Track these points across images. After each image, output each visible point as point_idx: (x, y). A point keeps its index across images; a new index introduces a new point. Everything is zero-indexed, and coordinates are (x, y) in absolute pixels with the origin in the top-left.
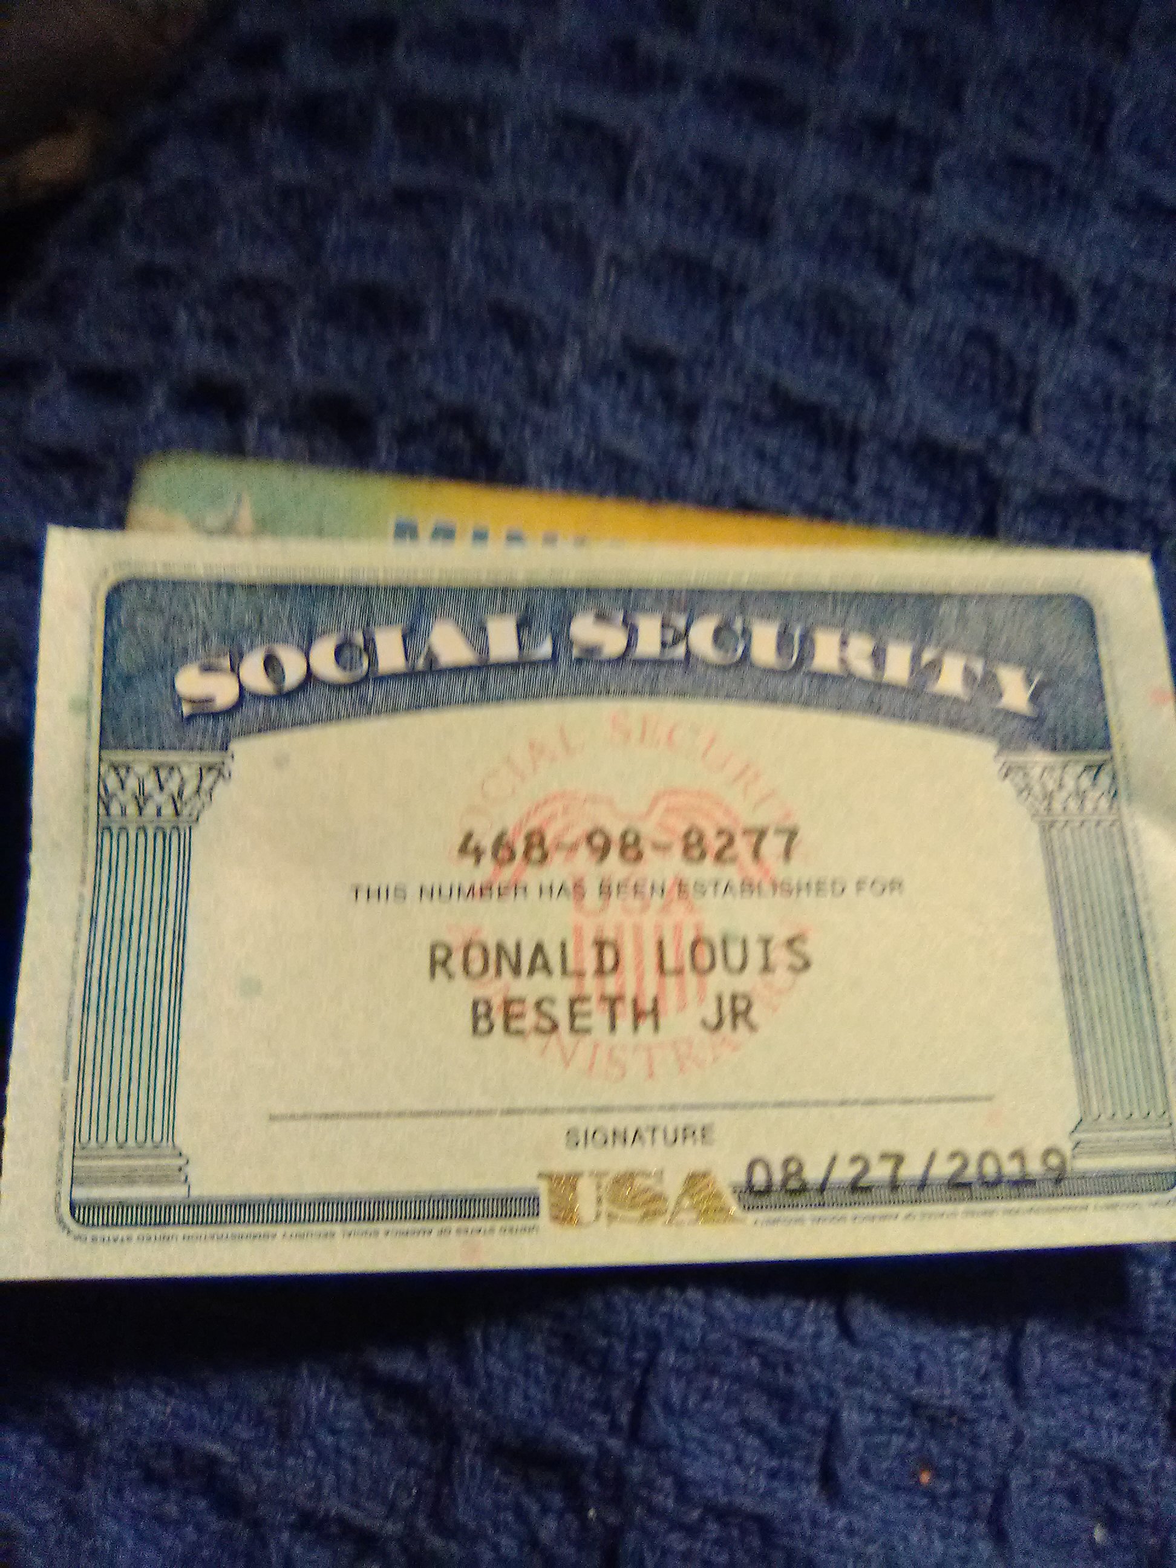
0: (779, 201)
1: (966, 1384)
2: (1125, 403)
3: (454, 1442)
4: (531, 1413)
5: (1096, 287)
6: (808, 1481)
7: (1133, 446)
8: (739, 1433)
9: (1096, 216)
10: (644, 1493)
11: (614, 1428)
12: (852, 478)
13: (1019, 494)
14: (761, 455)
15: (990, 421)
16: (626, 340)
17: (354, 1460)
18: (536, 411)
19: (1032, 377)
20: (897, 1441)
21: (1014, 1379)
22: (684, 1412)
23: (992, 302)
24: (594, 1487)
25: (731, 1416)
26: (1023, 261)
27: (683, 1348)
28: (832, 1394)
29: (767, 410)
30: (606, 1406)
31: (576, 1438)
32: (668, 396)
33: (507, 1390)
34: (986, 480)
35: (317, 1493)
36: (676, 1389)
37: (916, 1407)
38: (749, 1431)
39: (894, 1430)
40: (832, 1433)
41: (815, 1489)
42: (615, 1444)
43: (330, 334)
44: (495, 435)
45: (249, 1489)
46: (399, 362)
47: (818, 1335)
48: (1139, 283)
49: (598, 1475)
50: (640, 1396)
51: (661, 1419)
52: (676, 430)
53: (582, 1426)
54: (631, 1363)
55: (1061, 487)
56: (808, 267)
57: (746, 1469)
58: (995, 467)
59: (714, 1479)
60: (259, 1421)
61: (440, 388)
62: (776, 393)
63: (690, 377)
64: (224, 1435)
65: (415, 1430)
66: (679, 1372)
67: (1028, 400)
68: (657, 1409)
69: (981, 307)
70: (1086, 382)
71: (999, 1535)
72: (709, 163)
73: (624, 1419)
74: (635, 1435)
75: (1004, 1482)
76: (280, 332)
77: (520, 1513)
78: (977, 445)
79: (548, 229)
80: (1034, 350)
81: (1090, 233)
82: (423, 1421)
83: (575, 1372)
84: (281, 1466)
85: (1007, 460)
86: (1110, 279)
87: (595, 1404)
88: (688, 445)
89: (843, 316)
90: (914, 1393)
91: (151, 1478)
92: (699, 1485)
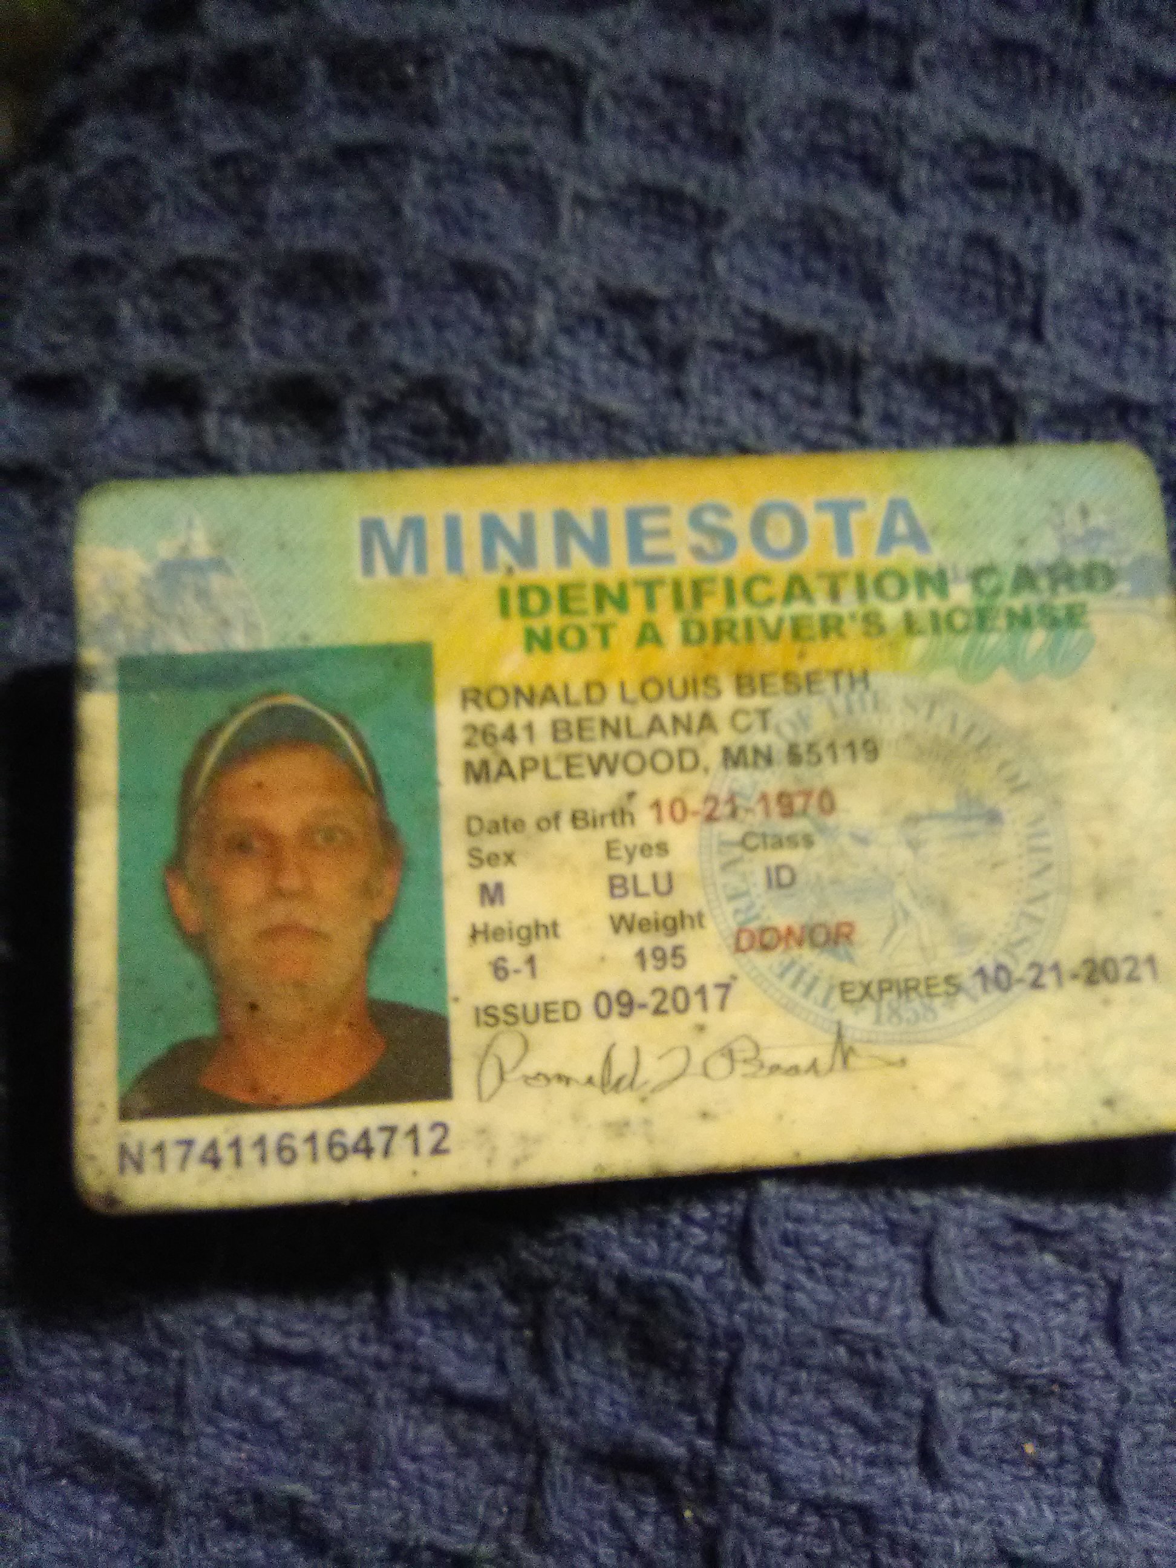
0: (752, 116)
1: (1066, 1348)
2: (1142, 299)
3: (543, 1454)
4: (618, 1417)
5: (1099, 174)
6: (906, 1464)
7: (1152, 343)
8: (831, 1423)
9: (1091, 98)
10: (739, 1490)
11: (702, 1428)
12: (856, 410)
13: (1037, 408)
14: (757, 395)
15: (999, 332)
16: (601, 287)
17: (440, 1485)
18: (512, 373)
19: (1040, 279)
20: (998, 1413)
21: (1115, 1335)
22: (773, 1408)
23: (988, 202)
24: (688, 1489)
25: (822, 1406)
26: (1019, 153)
27: (765, 1344)
28: (924, 1373)
29: (759, 346)
30: (691, 1406)
31: (665, 1441)
32: (651, 342)
33: (592, 1398)
34: (1000, 396)
35: (403, 1524)
36: (762, 1385)
37: (1013, 1380)
38: (843, 1421)
39: (992, 1404)
40: (928, 1417)
41: (914, 1471)
42: (704, 1444)
43: (283, 310)
44: (472, 405)
45: (334, 1525)
46: (360, 335)
47: (906, 1317)
48: (1144, 166)
49: (691, 1476)
50: (725, 1396)
51: (749, 1416)
52: (664, 379)
53: (670, 1427)
54: (713, 1362)
55: (1080, 397)
56: (789, 185)
57: (841, 1459)
58: (1009, 382)
59: (809, 1472)
60: (338, 1456)
61: (407, 359)
62: (769, 326)
63: (673, 319)
64: (303, 1476)
65: (501, 1447)
66: (763, 1368)
67: (1038, 307)
68: (744, 1408)
69: (978, 209)
70: (1097, 280)
71: (1112, 1497)
72: (671, 82)
73: (711, 1418)
74: (722, 1435)
75: (1113, 1443)
76: (231, 316)
77: (616, 1521)
78: (987, 359)
79: (505, 173)
80: (1039, 250)
81: (1089, 115)
82: (508, 1436)
83: (657, 1375)
84: (364, 1500)
85: (1020, 374)
86: (1114, 164)
87: (681, 1406)
88: (678, 394)
89: (831, 233)
90: (1012, 1363)
91: (233, 1525)
92: (794, 1480)
